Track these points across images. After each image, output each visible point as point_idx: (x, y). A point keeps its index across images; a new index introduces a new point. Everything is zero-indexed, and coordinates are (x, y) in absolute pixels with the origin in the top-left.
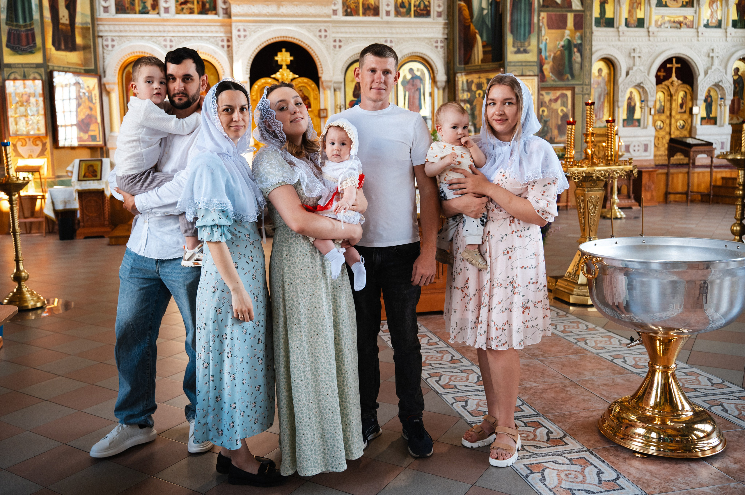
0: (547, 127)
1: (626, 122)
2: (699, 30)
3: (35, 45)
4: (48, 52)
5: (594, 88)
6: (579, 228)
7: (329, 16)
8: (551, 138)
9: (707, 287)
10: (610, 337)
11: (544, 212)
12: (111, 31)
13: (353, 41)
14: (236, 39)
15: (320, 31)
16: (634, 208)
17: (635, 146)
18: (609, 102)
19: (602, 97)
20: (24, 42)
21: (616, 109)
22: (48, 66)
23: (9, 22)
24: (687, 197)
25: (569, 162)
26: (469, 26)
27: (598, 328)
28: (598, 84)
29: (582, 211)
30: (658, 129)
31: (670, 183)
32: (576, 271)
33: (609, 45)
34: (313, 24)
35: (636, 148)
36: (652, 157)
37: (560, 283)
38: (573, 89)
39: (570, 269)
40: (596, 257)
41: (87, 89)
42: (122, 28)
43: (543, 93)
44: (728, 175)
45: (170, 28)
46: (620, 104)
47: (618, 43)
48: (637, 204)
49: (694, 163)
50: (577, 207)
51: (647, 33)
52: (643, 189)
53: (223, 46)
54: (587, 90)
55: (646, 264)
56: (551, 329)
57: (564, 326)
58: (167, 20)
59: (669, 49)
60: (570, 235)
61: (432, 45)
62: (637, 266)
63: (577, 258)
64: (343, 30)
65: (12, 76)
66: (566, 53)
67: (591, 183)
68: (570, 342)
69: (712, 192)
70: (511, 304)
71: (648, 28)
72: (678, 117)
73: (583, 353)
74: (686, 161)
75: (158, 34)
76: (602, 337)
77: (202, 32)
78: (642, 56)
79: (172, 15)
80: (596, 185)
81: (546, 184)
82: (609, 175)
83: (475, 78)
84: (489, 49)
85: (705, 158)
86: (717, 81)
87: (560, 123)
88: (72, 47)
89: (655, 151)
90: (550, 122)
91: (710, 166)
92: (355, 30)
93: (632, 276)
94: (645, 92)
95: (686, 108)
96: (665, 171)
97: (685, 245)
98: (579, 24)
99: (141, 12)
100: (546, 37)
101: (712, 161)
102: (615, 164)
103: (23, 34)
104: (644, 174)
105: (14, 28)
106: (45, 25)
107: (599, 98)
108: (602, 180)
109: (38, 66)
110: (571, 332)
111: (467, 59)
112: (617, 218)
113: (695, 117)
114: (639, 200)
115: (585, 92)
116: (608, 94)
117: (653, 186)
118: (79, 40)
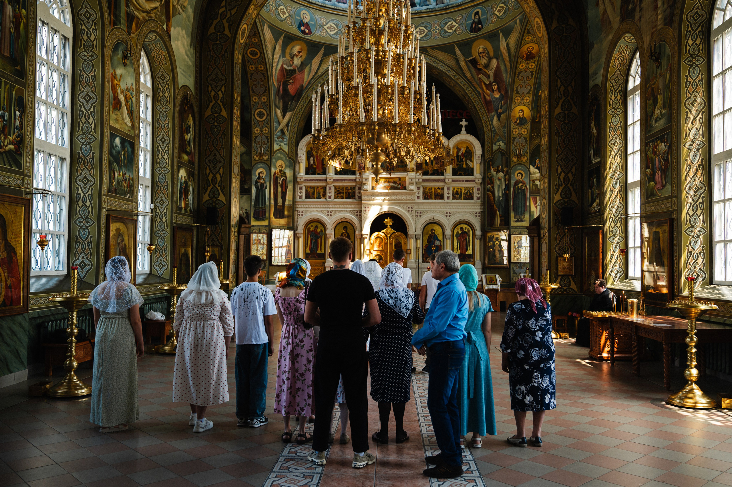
3: (265, 217)
7: (415, 200)
12: (302, 208)
13: (427, 212)
14: (364, 212)
15: (409, 208)
20: (261, 215)
22: (271, 226)
23: (255, 206)
26: (493, 206)
34: (405, 204)
41: (288, 236)
42: (307, 206)
45: (331, 206)
53: (357, 215)
58: (330, 202)
61: (474, 215)
64: (422, 207)
65: (254, 231)
75: (325, 209)
77: (347, 208)
79: (332, 200)
84: (503, 218)
88: (282, 216)
92: (429, 207)
99: (317, 198)
103: (261, 212)
105: (257, 209)
109: (266, 226)
111: (492, 223)
118: (286, 213)
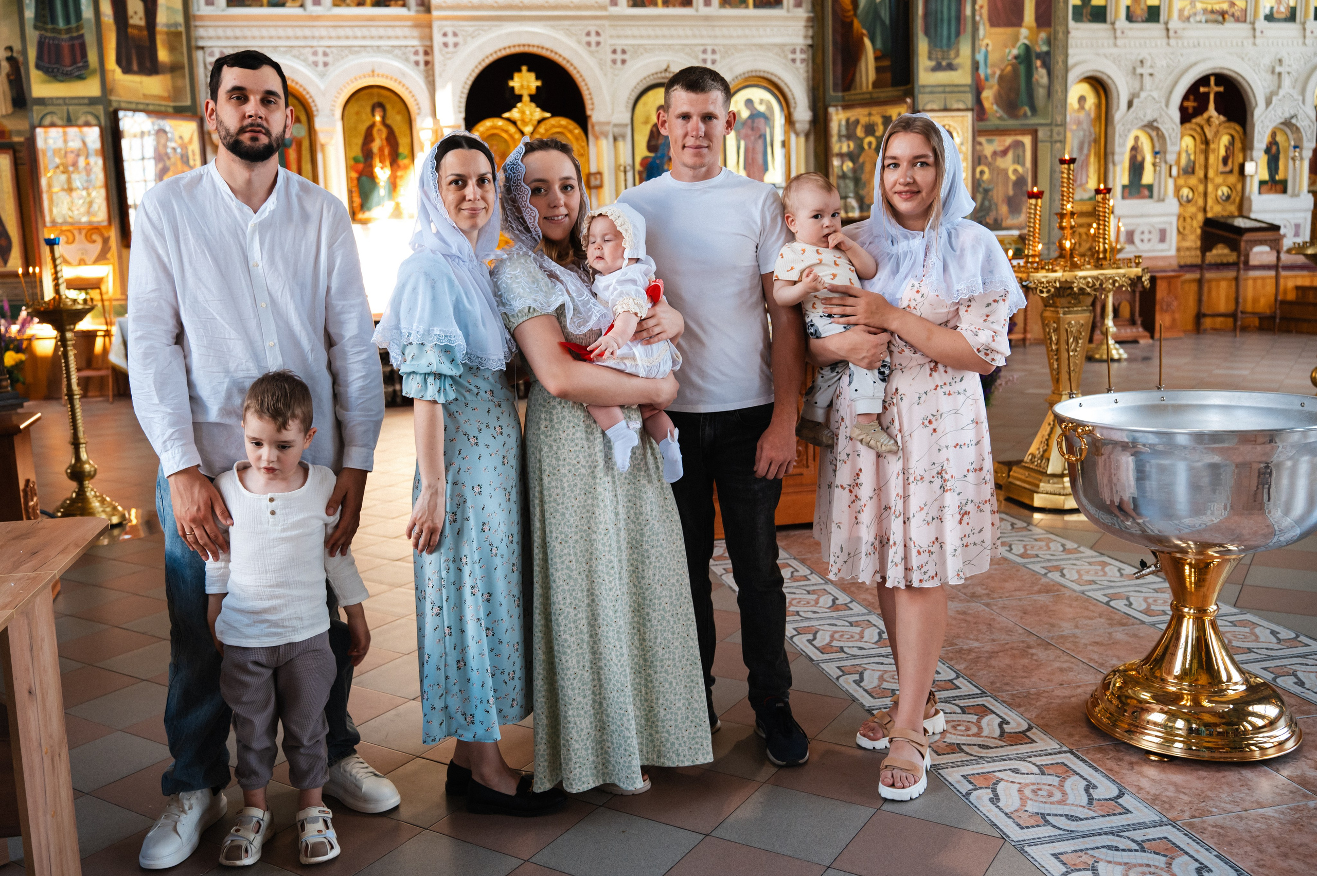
0: (990, 201)
1: (1127, 190)
2: (1257, 25)
3: (86, 66)
4: (109, 77)
5: (1072, 131)
6: (1049, 378)
7: (604, 8)
8: (996, 220)
9: (1270, 474)
10: (1104, 564)
11: (988, 350)
12: (219, 38)
13: (646, 50)
14: (441, 51)
15: (588, 34)
16: (1142, 342)
17: (1143, 233)
18: (1098, 155)
19: (1086, 146)
20: (67, 60)
21: (1111, 166)
22: (110, 102)
23: (40, 24)
24: (1235, 321)
25: (1032, 263)
26: (851, 23)
27: (1082, 549)
28: (1079, 123)
29: (1054, 347)
30: (1185, 203)
31: (1205, 298)
32: (1045, 451)
33: (1098, 55)
34: (575, 22)
35: (1146, 236)
36: (1173, 252)
37: (1016, 472)
38: (1034, 133)
39: (1033, 449)
40: (1084, 426)
41: (179, 141)
42: (238, 32)
43: (982, 139)
44: (1307, 282)
45: (323, 32)
46: (1117, 158)
47: (1115, 51)
48: (1147, 334)
49: (1246, 262)
50: (1045, 341)
51: (1164, 32)
52: (1158, 307)
53: (417, 63)
54: (1058, 134)
55: (1167, 436)
56: (1002, 551)
57: (1025, 547)
58: (317, 18)
59: (1204, 60)
60: (1031, 391)
61: (786, 57)
62: (1152, 439)
63: (1045, 430)
64: (628, 32)
65: (47, 121)
66: (1022, 69)
67: (1069, 298)
68: (1035, 573)
69: (1278, 312)
70: (942, 508)
71: (1166, 23)
72: (1219, 180)
73: (1058, 590)
74: (1232, 258)
75: (302, 43)
76: (1090, 564)
77: (381, 38)
78: (1155, 73)
79: (326, 8)
80: (1079, 303)
81: (991, 301)
82: (1101, 285)
83: (860, 114)
84: (887, 63)
85: (1267, 253)
86: (1287, 115)
87: (1011, 192)
88: (150, 67)
89: (1178, 242)
90: (995, 192)
91: (1276, 267)
92: (650, 31)
93: (1142, 457)
94: (1161, 137)
95: (1233, 164)
96: (1196, 275)
97: (1232, 403)
98: (1045, 18)
99: (272, 4)
100: (986, 41)
101: (1278, 258)
102: (1110, 267)
103: (65, 45)
104: (1159, 282)
105: (49, 35)
106: (104, 27)
107: (1081, 148)
108: (1089, 294)
109: (92, 101)
110: (1037, 556)
111: (847, 80)
112: (1113, 360)
113: (1248, 180)
114: (1150, 327)
115: (1056, 137)
116: (1096, 141)
117: (1175, 303)
118: (163, 55)
